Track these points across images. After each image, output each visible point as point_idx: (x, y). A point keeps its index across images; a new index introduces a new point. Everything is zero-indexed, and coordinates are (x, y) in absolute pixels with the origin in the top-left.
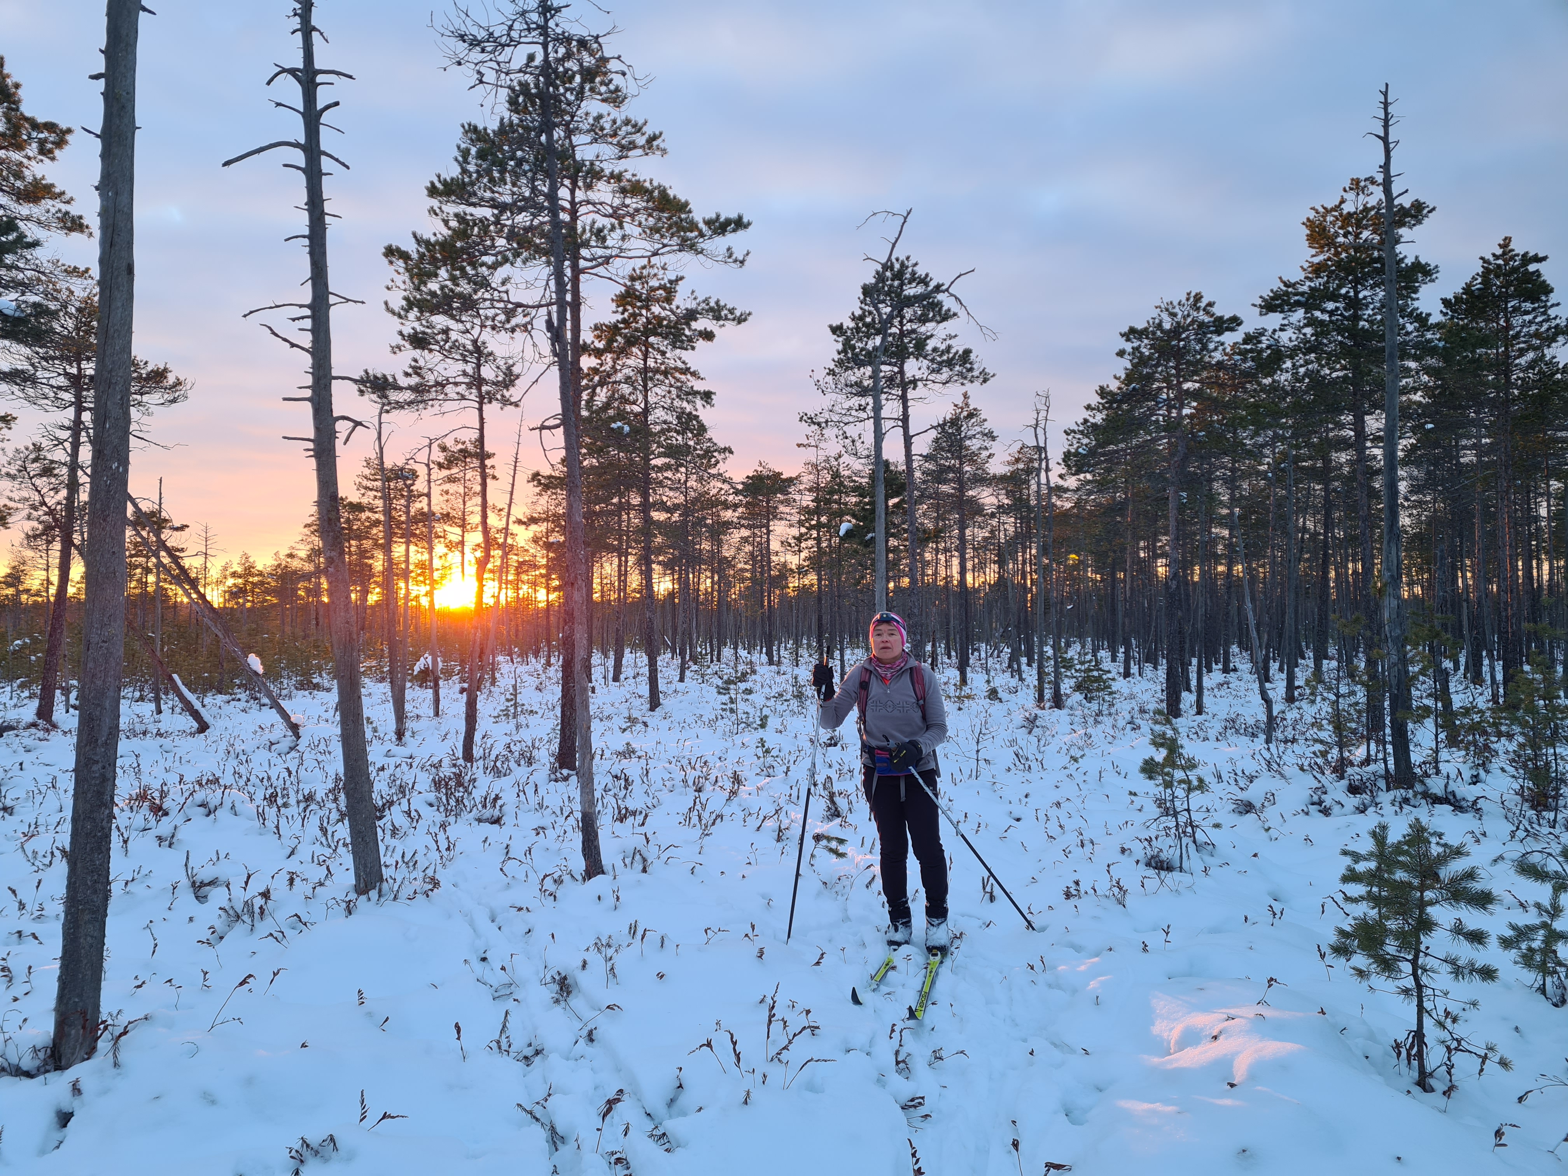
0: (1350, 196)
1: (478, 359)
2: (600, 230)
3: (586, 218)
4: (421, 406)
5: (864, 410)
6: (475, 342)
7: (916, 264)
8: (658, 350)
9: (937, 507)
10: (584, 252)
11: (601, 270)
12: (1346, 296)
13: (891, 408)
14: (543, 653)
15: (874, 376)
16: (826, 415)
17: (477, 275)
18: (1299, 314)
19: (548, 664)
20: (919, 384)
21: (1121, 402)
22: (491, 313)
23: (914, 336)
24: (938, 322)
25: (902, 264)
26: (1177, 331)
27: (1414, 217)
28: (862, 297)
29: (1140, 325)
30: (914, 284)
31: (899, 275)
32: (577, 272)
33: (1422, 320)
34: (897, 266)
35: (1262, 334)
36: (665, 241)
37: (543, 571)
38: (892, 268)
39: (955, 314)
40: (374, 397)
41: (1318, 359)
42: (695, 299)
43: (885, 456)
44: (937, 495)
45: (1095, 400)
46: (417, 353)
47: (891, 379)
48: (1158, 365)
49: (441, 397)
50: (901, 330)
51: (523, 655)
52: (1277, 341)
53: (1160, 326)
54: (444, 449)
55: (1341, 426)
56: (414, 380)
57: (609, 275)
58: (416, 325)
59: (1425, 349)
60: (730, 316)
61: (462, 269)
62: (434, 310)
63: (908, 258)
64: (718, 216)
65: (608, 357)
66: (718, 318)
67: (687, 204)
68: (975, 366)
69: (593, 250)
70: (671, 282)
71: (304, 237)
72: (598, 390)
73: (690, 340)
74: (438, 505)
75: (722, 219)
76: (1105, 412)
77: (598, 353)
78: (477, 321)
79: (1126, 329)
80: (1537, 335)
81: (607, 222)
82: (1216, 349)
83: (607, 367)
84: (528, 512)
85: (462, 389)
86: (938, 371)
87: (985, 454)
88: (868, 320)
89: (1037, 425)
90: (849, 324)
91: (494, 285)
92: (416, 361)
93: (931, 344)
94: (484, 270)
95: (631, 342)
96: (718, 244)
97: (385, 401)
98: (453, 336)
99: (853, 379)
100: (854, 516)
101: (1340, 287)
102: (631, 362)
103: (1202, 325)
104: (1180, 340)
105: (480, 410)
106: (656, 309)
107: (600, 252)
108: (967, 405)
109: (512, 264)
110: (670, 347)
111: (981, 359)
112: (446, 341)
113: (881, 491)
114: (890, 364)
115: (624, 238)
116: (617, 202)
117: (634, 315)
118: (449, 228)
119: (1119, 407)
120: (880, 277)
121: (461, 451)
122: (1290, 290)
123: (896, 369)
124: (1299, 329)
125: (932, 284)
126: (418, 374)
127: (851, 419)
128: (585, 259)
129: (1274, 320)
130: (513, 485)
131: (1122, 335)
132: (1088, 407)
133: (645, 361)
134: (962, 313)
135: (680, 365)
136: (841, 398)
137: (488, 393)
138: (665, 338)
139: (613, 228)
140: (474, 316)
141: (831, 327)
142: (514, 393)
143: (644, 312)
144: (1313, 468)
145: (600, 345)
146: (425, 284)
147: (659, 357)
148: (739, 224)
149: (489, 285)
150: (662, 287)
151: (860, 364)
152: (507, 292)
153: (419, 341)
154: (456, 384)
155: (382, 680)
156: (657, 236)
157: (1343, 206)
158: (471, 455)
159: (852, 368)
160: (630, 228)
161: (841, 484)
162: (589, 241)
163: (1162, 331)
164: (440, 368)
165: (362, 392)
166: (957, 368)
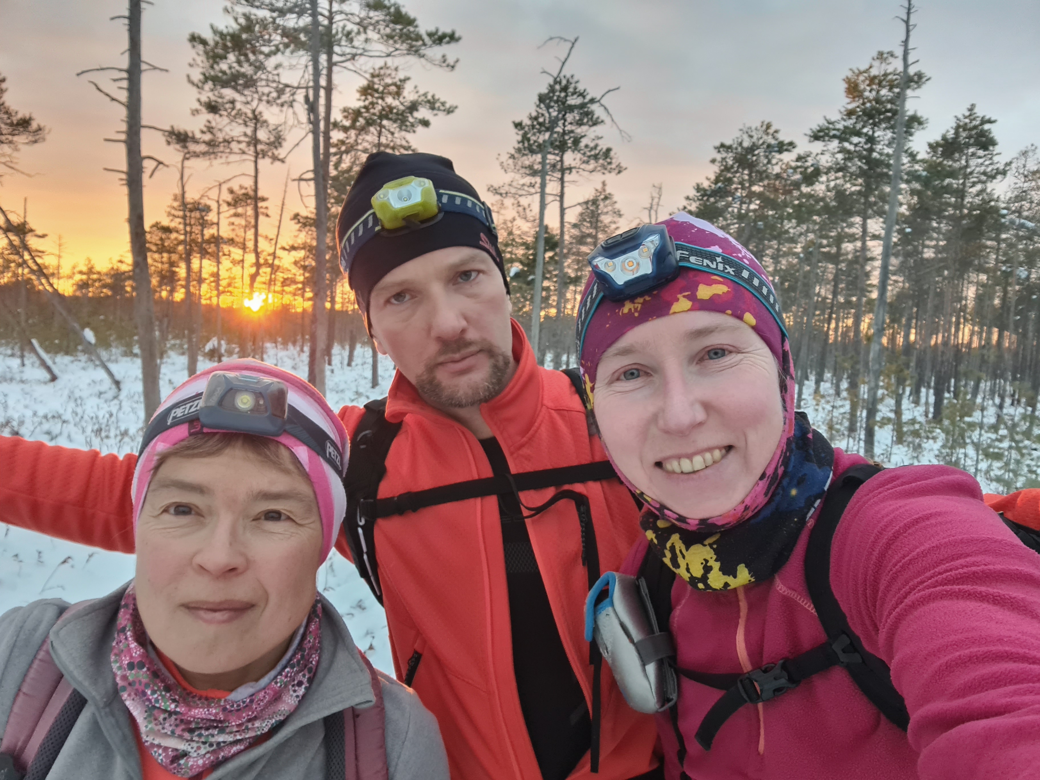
0: (876, 63)
1: (256, 124)
2: (349, 33)
3: (339, 23)
4: (212, 156)
5: (533, 186)
6: (254, 111)
7: (577, 82)
8: (389, 131)
9: (578, 262)
10: (336, 49)
11: (348, 64)
12: (866, 134)
13: (552, 187)
14: (299, 343)
15: (543, 163)
16: (507, 188)
17: (256, 60)
18: (835, 144)
19: (302, 350)
20: (574, 171)
21: (710, 196)
22: (266, 90)
23: (572, 135)
24: (590, 126)
25: (568, 81)
26: (751, 149)
27: (917, 82)
28: (538, 103)
29: (728, 142)
30: (575, 96)
31: (565, 89)
32: (331, 64)
33: (913, 156)
34: (564, 82)
35: (808, 156)
36: (398, 46)
37: (300, 286)
38: (560, 83)
39: (602, 121)
40: (178, 147)
41: (844, 177)
42: (417, 92)
43: (546, 221)
44: (578, 253)
45: (693, 193)
46: (211, 116)
47: (554, 166)
48: (737, 172)
49: (228, 150)
50: (564, 130)
51: (285, 343)
52: (818, 161)
53: (740, 144)
54: (231, 191)
55: (851, 225)
56: (207, 137)
57: (354, 69)
58: (210, 94)
59: (914, 176)
60: (442, 108)
61: (246, 55)
62: (225, 84)
63: (572, 76)
64: (437, 30)
65: (353, 133)
66: (433, 108)
67: (414, 20)
68: (614, 161)
69: (344, 49)
70: (401, 81)
71: (124, 17)
72: (344, 156)
73: (413, 125)
74: (225, 232)
75: (440, 33)
76: (698, 203)
77: (345, 129)
78: (256, 96)
79: (718, 144)
80: (984, 173)
81: (355, 28)
82: (777, 164)
83: (351, 140)
84: (291, 243)
85: (243, 146)
86: (587, 162)
87: (613, 226)
88: (541, 120)
89: (651, 208)
90: (527, 122)
91: (269, 69)
92: (209, 122)
93: (584, 142)
94: (261, 57)
95: (369, 123)
96: (436, 52)
97: (186, 151)
98: (238, 106)
99: (527, 163)
100: (521, 262)
101: (864, 127)
102: (369, 138)
103: (769, 146)
104: (754, 155)
105: (256, 162)
106: (389, 100)
107: (348, 50)
108: (604, 190)
109: (283, 53)
110: (398, 129)
111: (618, 156)
112: (233, 109)
113: (541, 245)
114: (554, 154)
115: (367, 40)
116: (363, 14)
117: (372, 103)
118: (239, 24)
119: (708, 200)
120: (552, 89)
121: (244, 194)
122: (831, 126)
123: (558, 158)
124: (833, 154)
125: (588, 98)
126: (212, 133)
127: (524, 193)
128: (337, 54)
129: (818, 146)
130: (280, 221)
131: (716, 148)
132: (688, 198)
133: (379, 137)
134: (607, 120)
135: (404, 143)
136: (518, 176)
137: (262, 151)
138: (395, 121)
139: (359, 33)
140: (254, 92)
141: (514, 123)
142: (281, 152)
143: (380, 101)
144: (828, 253)
145: (347, 123)
146: (218, 63)
147: (389, 136)
148: (452, 38)
149: (265, 68)
150: (395, 84)
151: (532, 152)
152: (278, 75)
153: (212, 108)
154: (239, 142)
155: (183, 354)
156: (391, 42)
157: (871, 70)
158: (250, 198)
159: (526, 155)
160: (371, 34)
161: (513, 240)
162: (340, 40)
163: (742, 148)
164: (227, 129)
165: (169, 143)
166: (601, 161)
